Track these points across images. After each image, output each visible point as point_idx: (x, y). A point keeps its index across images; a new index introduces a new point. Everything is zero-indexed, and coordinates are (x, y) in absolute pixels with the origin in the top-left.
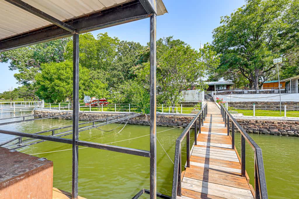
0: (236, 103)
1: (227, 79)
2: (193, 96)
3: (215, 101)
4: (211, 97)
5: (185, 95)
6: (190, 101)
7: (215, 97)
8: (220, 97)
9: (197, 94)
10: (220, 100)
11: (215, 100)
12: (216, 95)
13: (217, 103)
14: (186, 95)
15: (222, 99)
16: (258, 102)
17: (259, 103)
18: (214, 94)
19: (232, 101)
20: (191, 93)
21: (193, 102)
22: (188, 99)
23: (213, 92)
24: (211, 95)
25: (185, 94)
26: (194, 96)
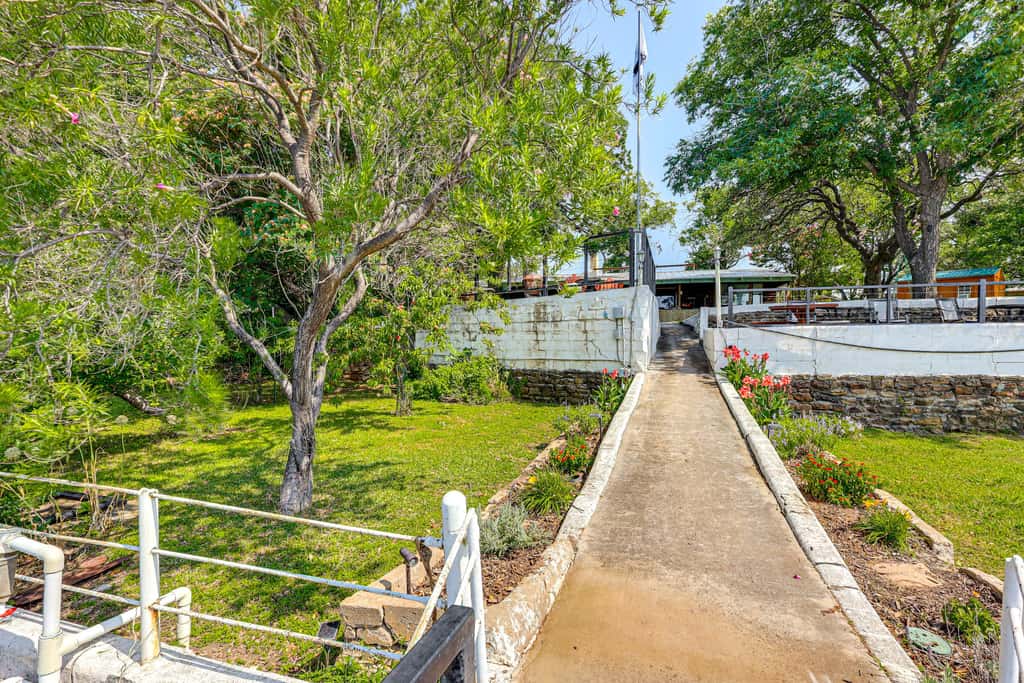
0: (850, 384)
1: (765, 261)
2: (585, 332)
3: (717, 368)
4: (697, 336)
5: (540, 327)
6: (568, 366)
7: (717, 341)
8: (750, 341)
9: (606, 318)
10: (750, 362)
11: (719, 361)
12: (724, 326)
13: (729, 389)
14: (549, 327)
15: (765, 357)
16: (998, 379)
17: (1001, 387)
18: (712, 322)
19: (822, 372)
20: (572, 313)
21: (586, 373)
22: (557, 352)
23: (705, 312)
24: (696, 326)
25: (540, 317)
26: (591, 336)
